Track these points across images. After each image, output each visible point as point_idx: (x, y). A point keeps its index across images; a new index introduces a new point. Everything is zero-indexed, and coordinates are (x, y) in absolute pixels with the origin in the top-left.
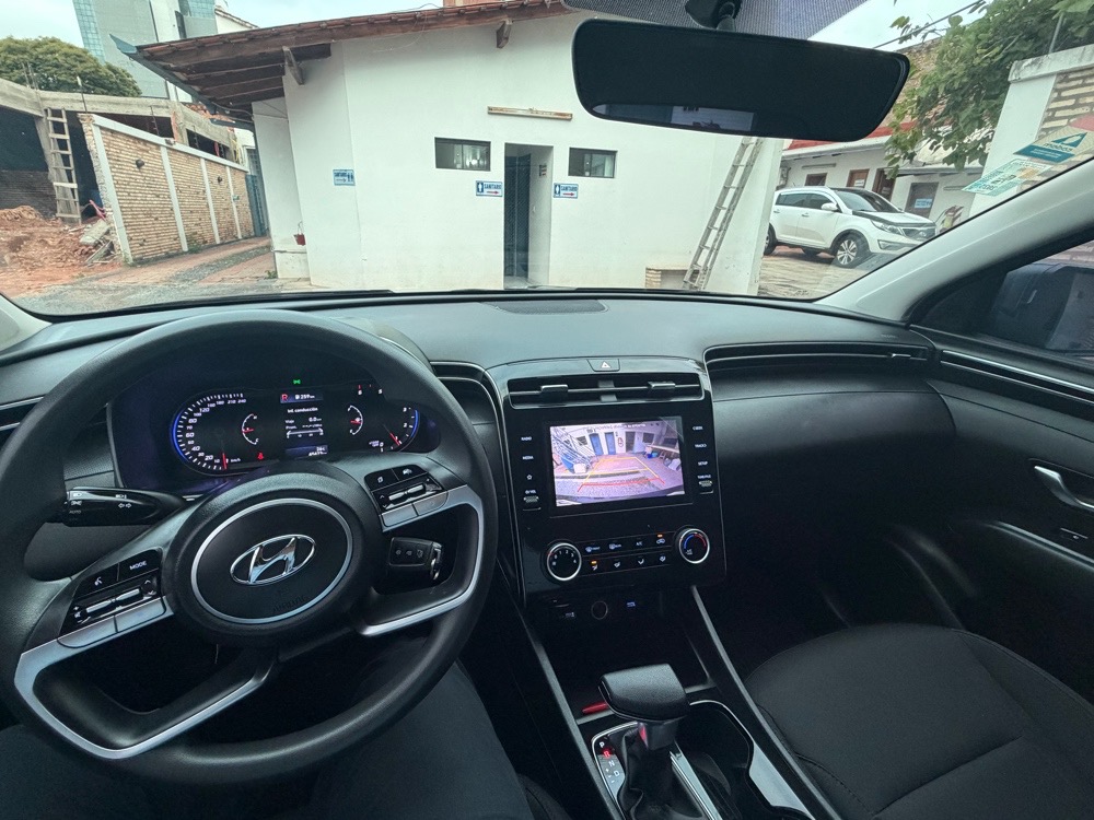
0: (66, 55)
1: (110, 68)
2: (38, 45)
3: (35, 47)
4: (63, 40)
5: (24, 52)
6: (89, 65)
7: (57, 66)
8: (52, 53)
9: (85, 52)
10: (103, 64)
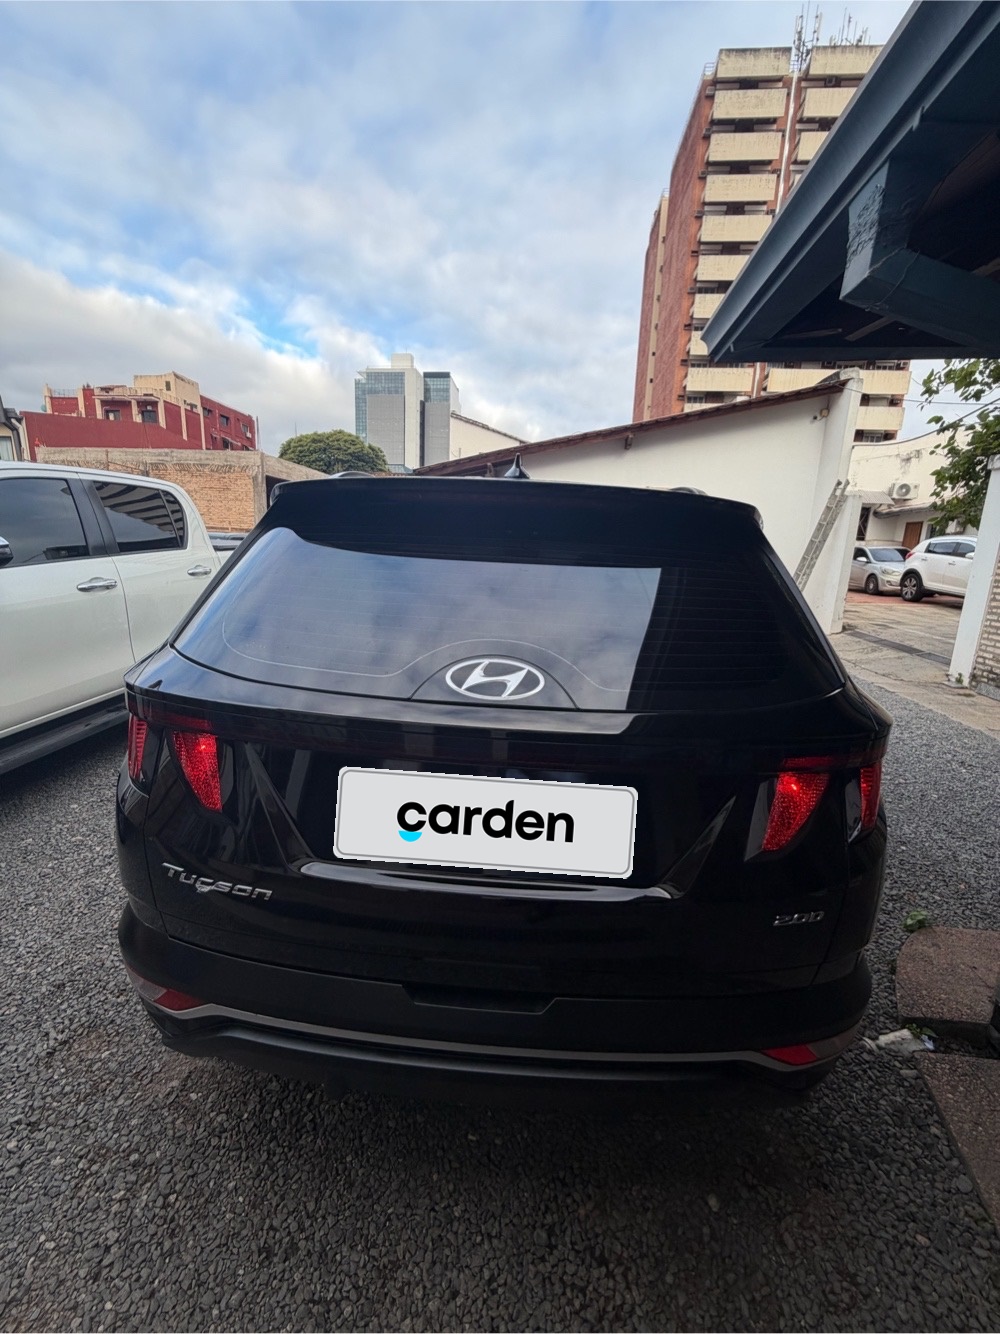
0: (346, 441)
1: (370, 447)
2: (331, 435)
3: (327, 439)
4: (346, 431)
5: (320, 441)
6: (358, 446)
7: (338, 449)
8: (338, 440)
9: (357, 438)
10: (367, 445)
